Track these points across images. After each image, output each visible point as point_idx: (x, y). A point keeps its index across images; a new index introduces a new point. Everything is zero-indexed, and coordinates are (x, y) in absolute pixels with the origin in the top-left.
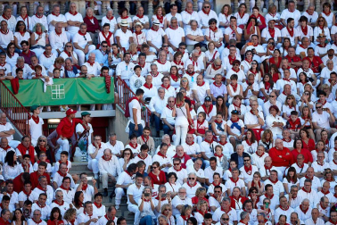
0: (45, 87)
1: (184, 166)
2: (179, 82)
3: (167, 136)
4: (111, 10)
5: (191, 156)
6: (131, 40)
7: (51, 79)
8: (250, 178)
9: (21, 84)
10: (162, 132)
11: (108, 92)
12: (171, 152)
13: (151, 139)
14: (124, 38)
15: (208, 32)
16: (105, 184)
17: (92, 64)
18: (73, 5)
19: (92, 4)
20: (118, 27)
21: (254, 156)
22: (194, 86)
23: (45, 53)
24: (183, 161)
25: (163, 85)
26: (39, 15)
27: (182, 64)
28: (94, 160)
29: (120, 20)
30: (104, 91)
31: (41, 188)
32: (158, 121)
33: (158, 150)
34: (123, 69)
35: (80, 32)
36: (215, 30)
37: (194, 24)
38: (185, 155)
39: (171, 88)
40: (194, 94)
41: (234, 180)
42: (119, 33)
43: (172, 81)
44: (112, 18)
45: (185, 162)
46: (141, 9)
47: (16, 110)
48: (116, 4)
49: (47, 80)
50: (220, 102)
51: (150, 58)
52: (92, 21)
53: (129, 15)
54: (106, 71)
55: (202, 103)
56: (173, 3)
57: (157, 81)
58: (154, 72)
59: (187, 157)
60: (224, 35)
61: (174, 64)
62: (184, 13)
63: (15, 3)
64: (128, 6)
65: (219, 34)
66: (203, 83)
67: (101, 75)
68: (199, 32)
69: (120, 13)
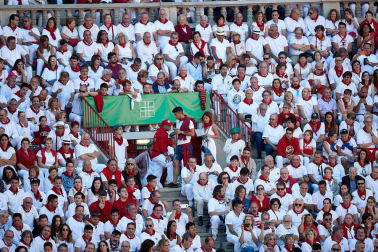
0: (133, 104)
1: (289, 191)
2: (282, 97)
3: (270, 158)
4: (205, 17)
5: (297, 180)
6: (229, 50)
7: (139, 95)
8: (363, 204)
9: (106, 101)
10: (264, 153)
11: (203, 109)
12: (274, 175)
13: (252, 160)
14: (221, 49)
15: (314, 41)
16: (200, 212)
17: (183, 78)
18: (163, 12)
19: (185, 10)
20: (214, 36)
21: (368, 179)
22: (300, 102)
23: (132, 66)
24: (288, 186)
25: (263, 101)
26: (124, 23)
27: (286, 77)
28: (188, 185)
29: (215, 28)
30: (199, 108)
31: (129, 217)
32: (259, 141)
33: (260, 174)
34: (219, 83)
35: (170, 42)
36: (321, 38)
37: (299, 31)
38: (290, 178)
39: (274, 105)
40: (300, 110)
41: (345, 206)
42: (215, 42)
43: (275, 96)
44: (207, 26)
45: (291, 186)
46: (240, 15)
47: (100, 130)
48: (211, 11)
49: (135, 96)
50: (330, 119)
51: (251, 70)
52: (185, 30)
53: (226, 22)
54: (201, 85)
55: (309, 120)
56: (275, 8)
57: (257, 96)
58: (254, 86)
59: (292, 181)
60: (332, 43)
61: (277, 77)
62: (288, 19)
63: (98, 10)
64: (224, 12)
65: (327, 43)
66: (310, 98)
67: (196, 90)
68: (304, 41)
69: (216, 21)
